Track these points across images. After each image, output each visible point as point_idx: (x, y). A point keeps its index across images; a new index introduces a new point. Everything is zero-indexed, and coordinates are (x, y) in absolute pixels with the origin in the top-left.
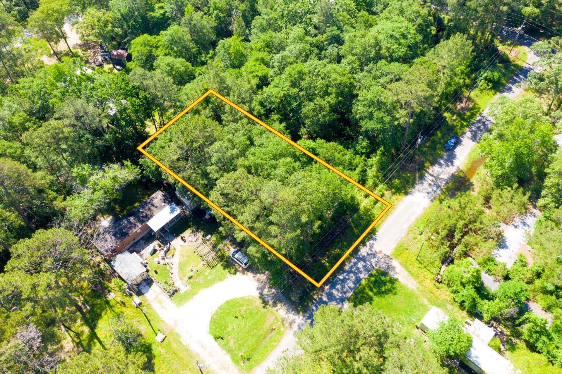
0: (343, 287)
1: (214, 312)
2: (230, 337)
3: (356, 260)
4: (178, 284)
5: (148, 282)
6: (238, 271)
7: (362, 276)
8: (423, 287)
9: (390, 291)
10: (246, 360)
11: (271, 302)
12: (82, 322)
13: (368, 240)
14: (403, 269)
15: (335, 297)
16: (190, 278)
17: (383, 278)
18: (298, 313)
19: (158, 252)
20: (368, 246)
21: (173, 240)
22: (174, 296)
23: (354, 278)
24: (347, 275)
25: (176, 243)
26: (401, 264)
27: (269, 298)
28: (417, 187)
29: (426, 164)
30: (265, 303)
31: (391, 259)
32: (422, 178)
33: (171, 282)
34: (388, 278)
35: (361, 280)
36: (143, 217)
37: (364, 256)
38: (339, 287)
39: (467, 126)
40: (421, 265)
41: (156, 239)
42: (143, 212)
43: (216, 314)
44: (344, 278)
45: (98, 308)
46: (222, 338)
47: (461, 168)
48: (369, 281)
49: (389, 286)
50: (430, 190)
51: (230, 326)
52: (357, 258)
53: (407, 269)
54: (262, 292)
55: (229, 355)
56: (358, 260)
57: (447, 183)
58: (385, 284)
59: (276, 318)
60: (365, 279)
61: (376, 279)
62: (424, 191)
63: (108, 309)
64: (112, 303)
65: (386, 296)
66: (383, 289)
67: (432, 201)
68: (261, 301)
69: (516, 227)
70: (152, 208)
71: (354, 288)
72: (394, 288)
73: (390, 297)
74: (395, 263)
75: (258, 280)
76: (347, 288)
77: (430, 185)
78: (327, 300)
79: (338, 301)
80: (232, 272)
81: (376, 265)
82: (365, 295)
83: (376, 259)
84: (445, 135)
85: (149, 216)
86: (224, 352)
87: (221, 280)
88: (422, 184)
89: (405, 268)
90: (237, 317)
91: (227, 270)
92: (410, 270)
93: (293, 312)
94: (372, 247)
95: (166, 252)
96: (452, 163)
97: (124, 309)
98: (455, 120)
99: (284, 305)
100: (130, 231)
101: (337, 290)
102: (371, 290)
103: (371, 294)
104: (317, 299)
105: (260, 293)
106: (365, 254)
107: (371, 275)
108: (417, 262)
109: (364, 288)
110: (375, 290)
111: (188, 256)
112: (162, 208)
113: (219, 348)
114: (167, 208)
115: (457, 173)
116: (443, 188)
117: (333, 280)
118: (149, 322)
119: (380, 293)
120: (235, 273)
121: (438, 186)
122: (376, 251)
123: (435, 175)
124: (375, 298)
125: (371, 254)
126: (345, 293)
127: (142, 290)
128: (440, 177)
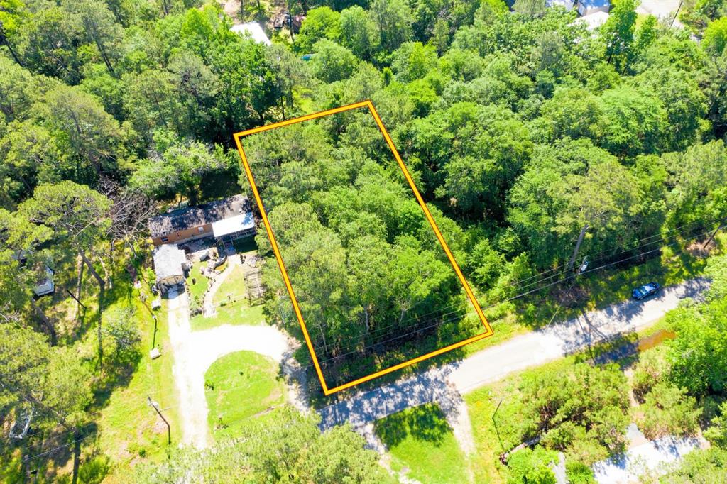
0: (380, 403)
1: (223, 355)
2: (221, 391)
3: (416, 379)
4: (207, 306)
5: (180, 288)
6: (277, 323)
7: (411, 402)
8: (479, 457)
9: (434, 439)
10: (222, 426)
11: (288, 377)
12: (96, 298)
13: (448, 363)
14: (468, 421)
15: (362, 409)
16: (222, 305)
17: (435, 419)
18: (309, 406)
19: (210, 261)
20: (443, 370)
21: (232, 255)
22: (195, 316)
23: (399, 400)
24: (393, 392)
25: (234, 259)
26: (470, 414)
27: (289, 371)
28: (557, 326)
29: (590, 304)
30: (282, 373)
31: (462, 400)
32: (572, 318)
33: (201, 300)
34: (441, 422)
35: (406, 406)
36: (212, 215)
37: (429, 380)
38: (375, 400)
39: (687, 278)
40: (494, 428)
41: (216, 246)
42: (214, 209)
43: (224, 359)
44: (388, 394)
45: (119, 292)
46: (213, 389)
47: (637, 331)
48: (415, 412)
49: (436, 431)
50: (572, 339)
51: (229, 379)
52: (419, 378)
53: (473, 423)
54: (286, 360)
55: (209, 410)
56: (419, 381)
57: (603, 341)
58: (432, 427)
59: (282, 398)
60: (413, 407)
61: (425, 416)
62: (564, 337)
63: (127, 297)
64: (134, 293)
65: (424, 442)
66: (426, 432)
67: (566, 355)
68: (279, 370)
69: (657, 447)
70: (227, 209)
71: (392, 411)
72: (440, 438)
73: (428, 446)
74: (462, 408)
75: (291, 345)
76: (384, 407)
77: (577, 332)
78: (351, 409)
79: (364, 416)
80: (269, 321)
81: (437, 399)
82: (399, 427)
83: (442, 392)
84: (645, 276)
85: (219, 217)
86: (206, 405)
87: (252, 323)
88: (567, 326)
89: (471, 420)
90: (242, 374)
91: (265, 316)
92: (476, 426)
93: (304, 401)
94: (446, 373)
95: (217, 266)
96: (629, 318)
97: (141, 305)
98: (673, 263)
99: (300, 388)
100: (191, 225)
101: (371, 403)
102: (411, 424)
103: (408, 429)
104: (341, 402)
105: (283, 360)
106: (432, 379)
107: (422, 407)
108: (492, 421)
109: (404, 419)
110: (415, 427)
111: (236, 280)
112: (238, 213)
113: (204, 398)
114: (243, 216)
115: (626, 335)
116: (593, 344)
117: (373, 388)
118: (156, 331)
119: (420, 435)
120: (271, 325)
121: (587, 340)
122: (447, 381)
123: (593, 323)
124: (409, 438)
125: (440, 382)
126: (377, 412)
127: (169, 294)
128: (599, 329)
